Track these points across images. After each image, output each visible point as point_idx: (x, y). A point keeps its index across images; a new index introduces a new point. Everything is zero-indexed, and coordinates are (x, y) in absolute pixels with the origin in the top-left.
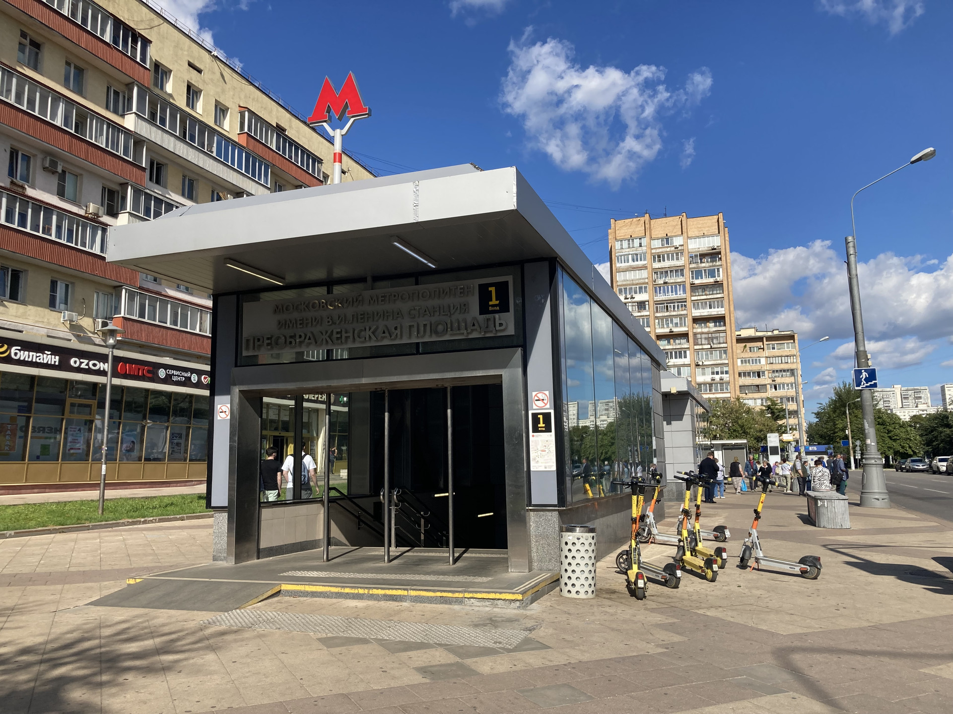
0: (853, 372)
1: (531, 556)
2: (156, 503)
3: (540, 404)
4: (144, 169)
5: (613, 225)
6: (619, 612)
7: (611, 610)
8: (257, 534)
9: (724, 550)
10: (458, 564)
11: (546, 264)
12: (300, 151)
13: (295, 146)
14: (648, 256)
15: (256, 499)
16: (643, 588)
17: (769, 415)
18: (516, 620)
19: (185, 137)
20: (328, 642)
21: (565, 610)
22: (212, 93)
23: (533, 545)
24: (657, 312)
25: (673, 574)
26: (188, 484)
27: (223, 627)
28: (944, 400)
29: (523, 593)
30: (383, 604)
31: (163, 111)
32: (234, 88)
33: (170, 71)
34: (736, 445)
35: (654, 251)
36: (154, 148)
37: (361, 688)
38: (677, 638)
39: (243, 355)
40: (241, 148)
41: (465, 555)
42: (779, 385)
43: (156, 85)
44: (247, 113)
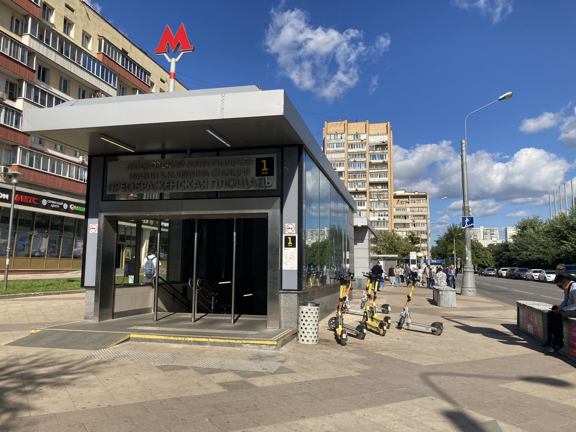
0: (461, 218)
1: (280, 319)
2: (40, 283)
3: (290, 231)
4: (34, 71)
5: (326, 125)
6: (332, 352)
7: (328, 351)
8: (112, 303)
9: (389, 318)
10: (236, 324)
11: (297, 148)
12: (136, 67)
13: (134, 63)
14: (346, 145)
15: (112, 283)
16: (345, 339)
17: (410, 241)
18: (273, 356)
19: (62, 52)
20: (163, 368)
21: (302, 351)
22: (81, 25)
23: (282, 313)
24: (349, 178)
25: (362, 331)
26: (59, 272)
27: (97, 360)
28: (506, 236)
29: (277, 341)
30: (193, 346)
31: (48, 35)
32: (95, 24)
33: (54, 9)
34: (391, 258)
35: (349, 142)
36: (40, 57)
37: (187, 394)
38: (366, 367)
39: (107, 194)
40: (99, 62)
41: (239, 318)
42: (417, 224)
43: (44, 17)
44: (103, 41)
